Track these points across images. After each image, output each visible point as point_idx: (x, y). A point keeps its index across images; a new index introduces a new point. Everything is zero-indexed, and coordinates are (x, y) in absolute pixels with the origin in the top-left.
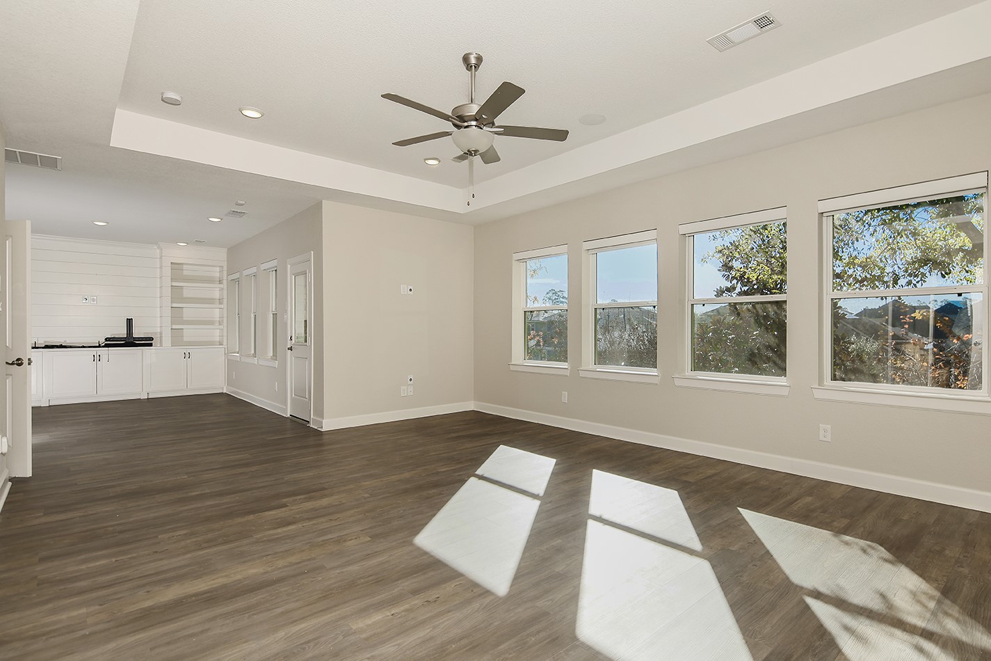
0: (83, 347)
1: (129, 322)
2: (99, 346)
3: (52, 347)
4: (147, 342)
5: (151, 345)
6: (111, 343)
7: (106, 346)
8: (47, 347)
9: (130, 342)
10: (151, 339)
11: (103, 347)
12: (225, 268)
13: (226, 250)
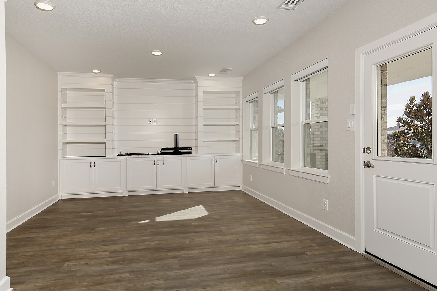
0: (149, 155)
1: (177, 136)
2: (158, 154)
3: (131, 154)
4: (187, 151)
5: (190, 153)
6: (166, 152)
7: (163, 154)
8: (127, 154)
9: (177, 151)
10: (190, 149)
11: (160, 154)
12: (241, 93)
13: (241, 78)
